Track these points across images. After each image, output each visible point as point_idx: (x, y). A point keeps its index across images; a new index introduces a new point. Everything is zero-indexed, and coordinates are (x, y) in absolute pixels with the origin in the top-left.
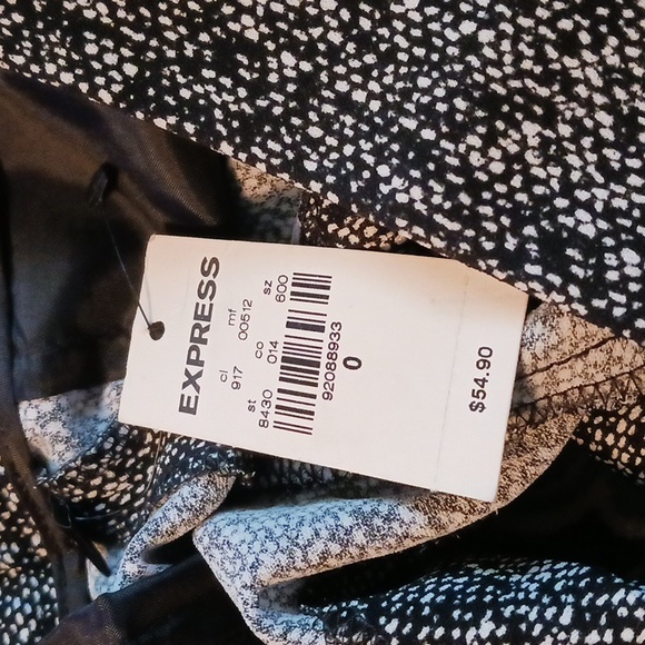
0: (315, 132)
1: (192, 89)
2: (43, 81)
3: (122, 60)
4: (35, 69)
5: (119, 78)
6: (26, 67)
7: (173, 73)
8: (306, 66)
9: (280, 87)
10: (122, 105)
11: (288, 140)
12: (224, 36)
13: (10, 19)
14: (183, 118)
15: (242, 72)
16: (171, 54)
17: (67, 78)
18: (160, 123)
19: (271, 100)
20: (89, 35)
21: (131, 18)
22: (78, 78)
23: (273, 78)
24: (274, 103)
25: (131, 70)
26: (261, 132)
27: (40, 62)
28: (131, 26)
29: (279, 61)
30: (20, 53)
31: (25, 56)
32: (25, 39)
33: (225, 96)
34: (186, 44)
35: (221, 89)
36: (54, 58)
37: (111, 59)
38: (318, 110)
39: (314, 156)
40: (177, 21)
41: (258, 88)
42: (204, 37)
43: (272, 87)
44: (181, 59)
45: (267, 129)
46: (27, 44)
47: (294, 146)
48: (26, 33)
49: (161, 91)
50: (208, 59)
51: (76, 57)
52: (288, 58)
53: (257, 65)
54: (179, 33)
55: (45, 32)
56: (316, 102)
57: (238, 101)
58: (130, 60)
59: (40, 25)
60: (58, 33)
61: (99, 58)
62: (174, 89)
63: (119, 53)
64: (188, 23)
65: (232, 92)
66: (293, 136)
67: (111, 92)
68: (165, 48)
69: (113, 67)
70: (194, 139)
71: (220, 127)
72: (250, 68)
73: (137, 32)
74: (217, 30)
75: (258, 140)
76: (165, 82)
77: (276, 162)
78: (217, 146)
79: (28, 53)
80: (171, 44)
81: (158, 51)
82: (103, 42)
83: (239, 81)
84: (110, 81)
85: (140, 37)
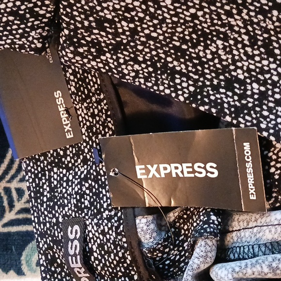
0: (265, 113)
1: (215, 96)
2: (158, 92)
3: (189, 85)
4: (155, 88)
5: (187, 92)
6: (152, 87)
7: (208, 90)
8: (263, 89)
9: (252, 96)
10: (187, 102)
11: (254, 116)
12: (230, 77)
13: (148, 69)
14: (211, 107)
15: (236, 90)
16: (208, 83)
17: (167, 91)
18: (202, 108)
19: (248, 101)
20: (177, 76)
21: (194, 70)
22: (172, 92)
23: (249, 93)
24: (249, 102)
25: (192, 89)
26: (243, 113)
27: (158, 85)
28: (193, 73)
29: (252, 87)
30: (150, 82)
31: (152, 83)
32: (153, 77)
33: (229, 99)
34: (214, 80)
35: (227, 96)
36: (163, 84)
37: (185, 85)
38: (267, 105)
39: (265, 122)
40: (211, 71)
41: (243, 96)
42: (222, 77)
43: (248, 96)
44: (212, 85)
45: (246, 111)
46: (154, 79)
47: (257, 118)
48: (153, 75)
49: (203, 97)
50: (223, 85)
51: (171, 84)
52: (255, 85)
53: (243, 88)
54: (212, 76)
55: (160, 75)
56: (266, 102)
57: (234, 101)
58: (192, 85)
59: (159, 72)
60: (166, 75)
61: (180, 84)
62: (208, 96)
63: (188, 83)
64: (216, 72)
65: (232, 97)
66: (256, 114)
67: (183, 97)
68: (206, 81)
69: (185, 88)
70: (215, 115)
71: (226, 110)
72: (240, 89)
73: (195, 75)
74: (227, 75)
75: (242, 115)
76: (205, 93)
77: (249, 124)
78: (224, 117)
79: (153, 82)
80: (208, 80)
81: (203, 82)
82: (182, 79)
83: (235, 94)
84: (184, 92)
85: (196, 77)
